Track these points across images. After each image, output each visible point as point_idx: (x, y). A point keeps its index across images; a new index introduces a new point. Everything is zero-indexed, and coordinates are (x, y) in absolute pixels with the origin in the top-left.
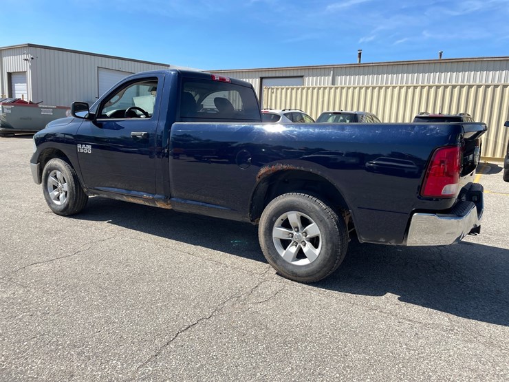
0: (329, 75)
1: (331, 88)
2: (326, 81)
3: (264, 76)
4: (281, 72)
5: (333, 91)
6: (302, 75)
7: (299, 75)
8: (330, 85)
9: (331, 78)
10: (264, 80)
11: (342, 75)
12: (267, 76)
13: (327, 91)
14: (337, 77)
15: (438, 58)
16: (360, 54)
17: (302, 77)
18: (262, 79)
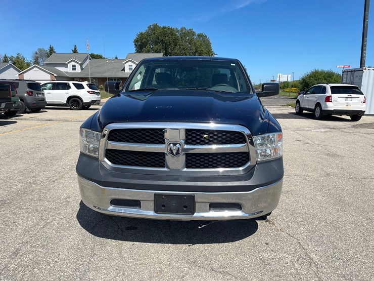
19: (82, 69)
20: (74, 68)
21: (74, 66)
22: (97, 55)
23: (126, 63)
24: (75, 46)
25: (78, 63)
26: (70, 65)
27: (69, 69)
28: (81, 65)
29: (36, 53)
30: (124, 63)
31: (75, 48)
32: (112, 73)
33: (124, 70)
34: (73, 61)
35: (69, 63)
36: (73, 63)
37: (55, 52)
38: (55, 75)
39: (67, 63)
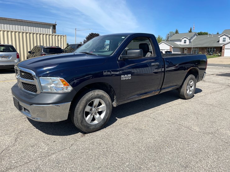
19: (190, 42)
20: (185, 42)
21: (185, 41)
22: (204, 33)
23: (221, 37)
24: (191, 28)
25: (188, 39)
26: (183, 41)
27: (182, 43)
28: (190, 40)
29: (168, 35)
30: (219, 37)
31: (191, 30)
32: (209, 44)
33: (219, 41)
34: (185, 37)
35: (182, 39)
36: (185, 39)
37: (178, 33)
38: (172, 46)
39: (181, 39)
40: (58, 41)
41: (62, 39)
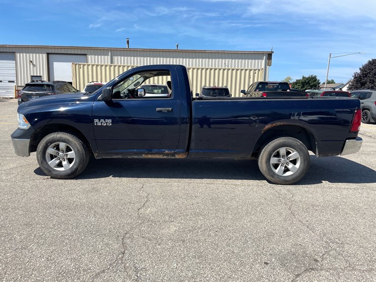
0: (108, 55)
1: (111, 66)
2: (106, 59)
3: (50, 52)
4: (66, 50)
5: (112, 68)
6: (85, 53)
7: (83, 53)
8: (109, 64)
9: (109, 57)
10: (50, 55)
11: (117, 55)
12: (53, 52)
13: (108, 68)
14: (114, 57)
15: (176, 49)
16: (128, 41)
17: (86, 55)
18: (48, 54)
40: (250, 78)
41: (256, 75)
